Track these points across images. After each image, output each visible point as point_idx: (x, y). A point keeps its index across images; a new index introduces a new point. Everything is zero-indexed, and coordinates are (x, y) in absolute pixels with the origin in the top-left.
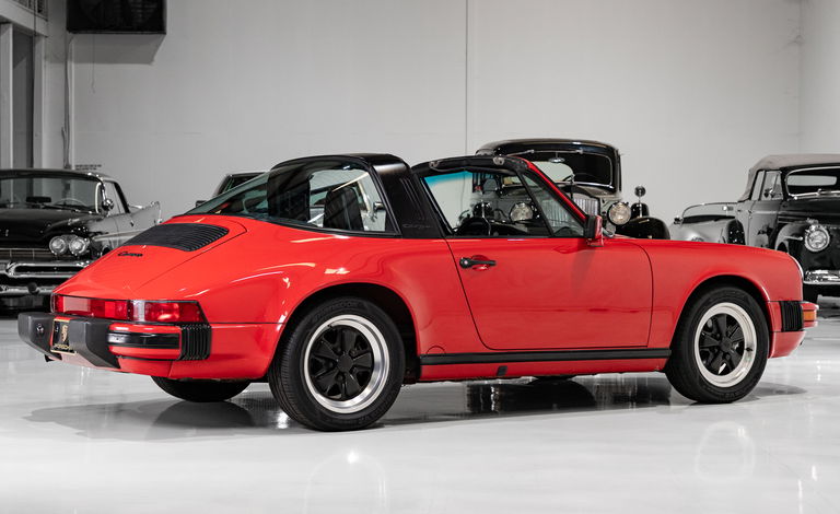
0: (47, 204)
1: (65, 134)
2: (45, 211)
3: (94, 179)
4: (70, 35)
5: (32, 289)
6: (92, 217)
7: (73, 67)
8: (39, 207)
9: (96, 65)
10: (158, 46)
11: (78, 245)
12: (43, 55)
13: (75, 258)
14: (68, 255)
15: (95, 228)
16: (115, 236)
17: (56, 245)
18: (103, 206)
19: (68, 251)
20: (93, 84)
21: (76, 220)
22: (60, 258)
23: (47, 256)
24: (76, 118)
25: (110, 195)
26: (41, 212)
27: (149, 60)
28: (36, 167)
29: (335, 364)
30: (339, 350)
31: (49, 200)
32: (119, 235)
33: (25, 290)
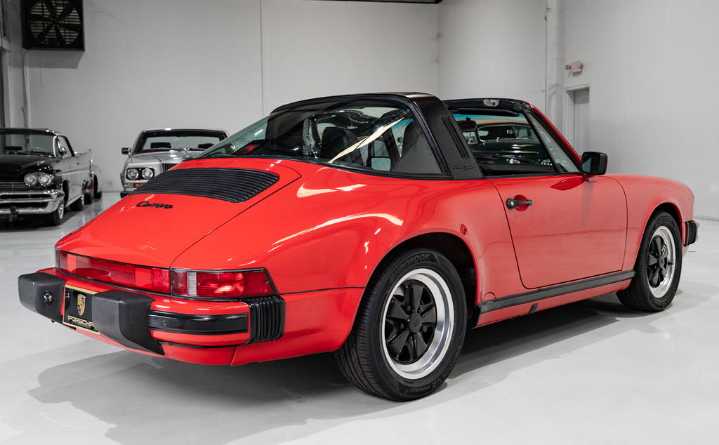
0: (20, 151)
1: (24, 109)
2: (19, 156)
3: (51, 134)
4: (25, 50)
5: (13, 210)
6: (51, 159)
7: (27, 70)
8: (14, 153)
9: (43, 69)
10: (80, 58)
11: (45, 179)
12: (8, 62)
13: (43, 188)
14: (38, 186)
15: (56, 167)
16: (69, 172)
17: (30, 179)
18: (59, 152)
19: (38, 184)
20: (41, 81)
21: (42, 162)
22: (33, 188)
23: (22, 187)
24: (31, 101)
25: (62, 145)
26: (15, 156)
27: (75, 66)
28: (7, 127)
29: (406, 324)
30: (409, 308)
31: (20, 148)
32: (72, 171)
33: (8, 211)
